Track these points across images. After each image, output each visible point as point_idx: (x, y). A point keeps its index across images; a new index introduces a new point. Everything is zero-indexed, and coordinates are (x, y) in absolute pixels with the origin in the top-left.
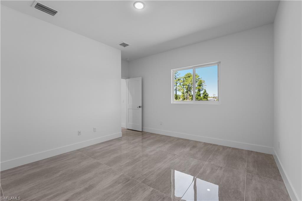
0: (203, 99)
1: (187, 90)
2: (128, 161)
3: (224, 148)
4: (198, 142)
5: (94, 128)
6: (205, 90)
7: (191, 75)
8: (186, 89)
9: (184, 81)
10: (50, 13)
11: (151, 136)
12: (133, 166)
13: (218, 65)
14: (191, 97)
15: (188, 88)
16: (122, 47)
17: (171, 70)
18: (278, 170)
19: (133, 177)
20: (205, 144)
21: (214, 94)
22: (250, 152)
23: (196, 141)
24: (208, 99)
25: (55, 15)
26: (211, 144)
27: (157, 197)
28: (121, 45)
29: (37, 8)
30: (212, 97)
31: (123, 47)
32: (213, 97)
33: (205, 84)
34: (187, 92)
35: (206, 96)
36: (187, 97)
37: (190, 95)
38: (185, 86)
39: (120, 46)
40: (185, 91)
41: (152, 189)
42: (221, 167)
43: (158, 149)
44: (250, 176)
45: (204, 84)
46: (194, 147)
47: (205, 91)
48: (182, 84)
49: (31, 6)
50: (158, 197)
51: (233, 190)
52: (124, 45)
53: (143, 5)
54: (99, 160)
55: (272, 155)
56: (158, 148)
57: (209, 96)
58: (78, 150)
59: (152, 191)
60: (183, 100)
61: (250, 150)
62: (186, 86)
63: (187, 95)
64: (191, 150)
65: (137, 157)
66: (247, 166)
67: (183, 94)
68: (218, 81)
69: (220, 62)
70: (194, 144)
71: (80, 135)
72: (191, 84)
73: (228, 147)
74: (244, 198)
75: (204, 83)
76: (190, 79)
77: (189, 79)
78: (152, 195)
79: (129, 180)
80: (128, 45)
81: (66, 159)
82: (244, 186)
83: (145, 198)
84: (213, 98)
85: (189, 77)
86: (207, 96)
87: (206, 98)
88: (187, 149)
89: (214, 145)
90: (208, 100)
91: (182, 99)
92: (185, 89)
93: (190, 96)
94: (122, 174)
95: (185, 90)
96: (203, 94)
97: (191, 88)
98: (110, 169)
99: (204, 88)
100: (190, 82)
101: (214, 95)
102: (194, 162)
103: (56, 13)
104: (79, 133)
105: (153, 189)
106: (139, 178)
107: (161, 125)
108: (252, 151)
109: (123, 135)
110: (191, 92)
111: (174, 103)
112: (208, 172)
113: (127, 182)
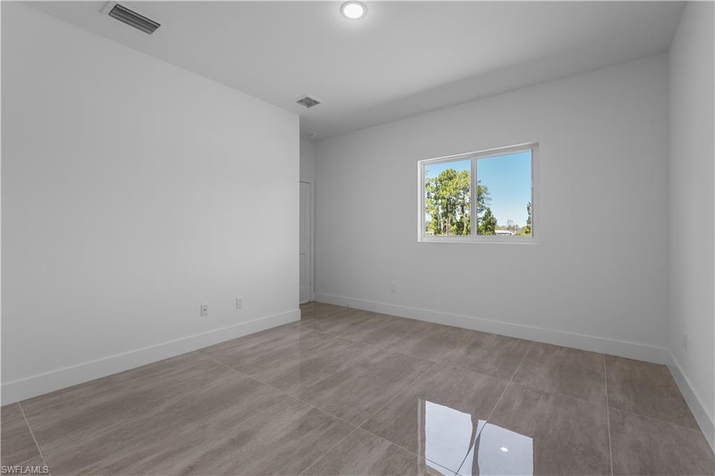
0: (484, 231)
1: (445, 210)
2: (322, 379)
3: (549, 348)
4: (484, 333)
5: (237, 299)
6: (488, 210)
7: (455, 175)
8: (443, 208)
9: (437, 189)
10: (142, 28)
11: (367, 319)
12: (337, 389)
13: (532, 150)
14: (455, 226)
15: (447, 205)
16: (303, 108)
17: (419, 162)
18: (684, 401)
19: (340, 415)
20: (503, 339)
21: (510, 219)
22: (611, 360)
23: (479, 332)
24: (496, 231)
25: (155, 32)
26: (516, 339)
27: (404, 462)
28: (301, 102)
29: (115, 15)
30: (503, 227)
31: (305, 107)
32: (507, 226)
33: (488, 196)
34: (445, 215)
35: (489, 225)
36: (445, 226)
37: (451, 221)
38: (440, 201)
39: (298, 105)
40: (440, 213)
41: (387, 443)
42: (547, 394)
43: (390, 350)
44: (618, 415)
45: (485, 195)
46: (476, 345)
47: (489, 213)
48: (433, 195)
49: (101, 11)
50: (406, 463)
51: (581, 449)
52: (309, 102)
53: (364, 10)
54: (253, 375)
55: (665, 366)
56: (389, 348)
57: (499, 224)
58: (201, 351)
59: (389, 449)
60: (435, 234)
61: (611, 354)
62: (444, 201)
63: (445, 222)
64: (468, 353)
65: (344, 367)
66: (609, 392)
67: (436, 218)
68: (533, 189)
69: (537, 144)
70: (475, 340)
71: (205, 315)
72: (455, 196)
73: (557, 346)
74: (609, 467)
75: (487, 194)
76: (453, 185)
77: (450, 183)
78: (390, 459)
79: (331, 422)
80: (316, 103)
81: (176, 372)
82: (608, 439)
83: (374, 465)
84: (508, 229)
85: (451, 179)
86: (494, 224)
87: (490, 230)
88: (461, 351)
89: (523, 341)
90: (494, 233)
91: (433, 233)
92: (440, 207)
93: (453, 225)
94: (312, 407)
95: (440, 209)
96: (484, 219)
97: (454, 205)
98: (282, 396)
99: (487, 206)
100: (452, 190)
101: (509, 221)
102: (479, 382)
103: (157, 27)
104: (204, 310)
105: (391, 443)
106: (355, 417)
107: (393, 292)
108: (615, 357)
109: (303, 315)
110: (454, 215)
111: (425, 240)
112: (517, 404)
113: (327, 426)
